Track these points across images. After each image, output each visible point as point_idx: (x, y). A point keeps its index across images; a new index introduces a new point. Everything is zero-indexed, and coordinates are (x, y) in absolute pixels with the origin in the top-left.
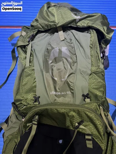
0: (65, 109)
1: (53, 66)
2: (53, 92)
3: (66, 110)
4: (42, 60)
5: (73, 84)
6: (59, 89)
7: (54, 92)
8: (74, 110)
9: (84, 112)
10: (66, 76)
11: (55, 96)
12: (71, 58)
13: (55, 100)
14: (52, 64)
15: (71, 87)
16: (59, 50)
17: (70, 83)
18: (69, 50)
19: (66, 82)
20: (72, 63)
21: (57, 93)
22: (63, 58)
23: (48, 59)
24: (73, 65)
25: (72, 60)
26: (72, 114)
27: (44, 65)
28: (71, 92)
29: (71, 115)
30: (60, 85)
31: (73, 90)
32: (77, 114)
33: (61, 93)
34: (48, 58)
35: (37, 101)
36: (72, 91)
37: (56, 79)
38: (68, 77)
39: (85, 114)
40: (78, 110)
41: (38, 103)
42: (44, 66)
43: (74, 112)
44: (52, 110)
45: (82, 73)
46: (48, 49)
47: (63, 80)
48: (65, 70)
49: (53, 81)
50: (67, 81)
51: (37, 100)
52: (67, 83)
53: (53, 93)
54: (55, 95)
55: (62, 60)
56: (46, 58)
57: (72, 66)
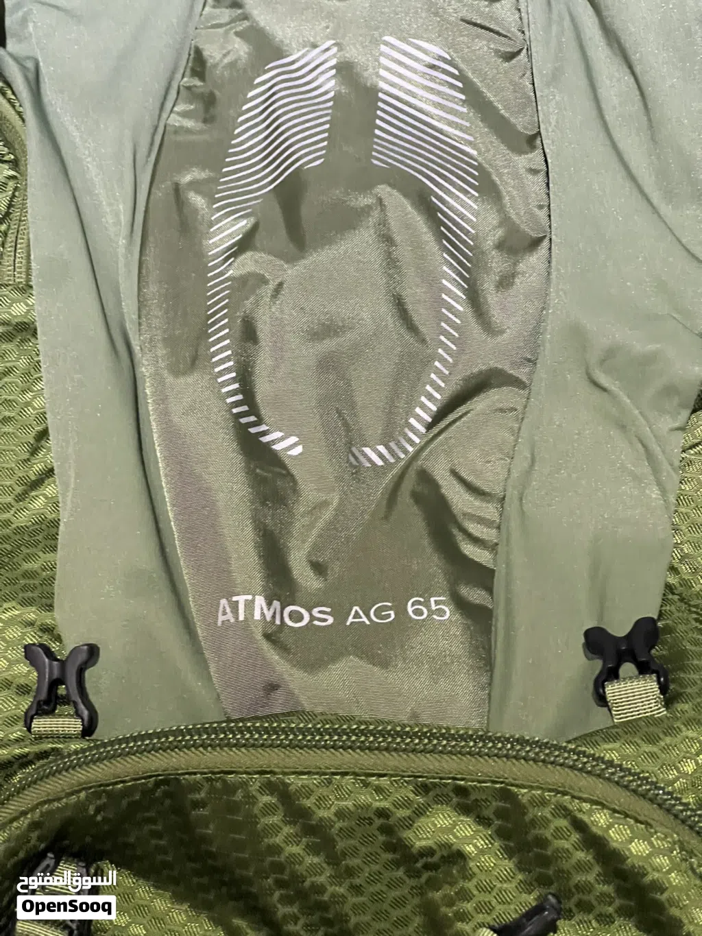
0: (363, 776)
1: (263, 281)
2: (241, 599)
3: (379, 790)
4: (124, 208)
5: (490, 511)
6: (319, 568)
7: (260, 601)
8: (461, 791)
9: (564, 812)
10: (409, 412)
11: (265, 646)
12: (487, 188)
13: (272, 687)
14: (248, 263)
15: (468, 549)
16: (345, 70)
17: (459, 499)
18: (462, 77)
19: (409, 484)
20: (500, 246)
21: (297, 617)
22: (383, 190)
23: (197, 200)
24: (505, 282)
25: (501, 210)
26: (444, 838)
27: (153, 275)
28: (461, 604)
29: (429, 852)
30: (332, 525)
31: (484, 577)
32: (501, 834)
33: (340, 613)
34: (195, 185)
35: (66, 700)
36: (475, 595)
37: (287, 445)
38: (438, 417)
39: (575, 837)
40: (506, 795)
41: (75, 726)
42: (152, 289)
43: (465, 809)
44: (230, 789)
45: (603, 380)
46: (199, 66)
47: (373, 455)
48: (408, 337)
49: (250, 472)
50: (425, 477)
51: (62, 690)
52: (417, 497)
53: (250, 605)
54: (267, 637)
55: (367, 210)
56: (177, 189)
57: (488, 285)
